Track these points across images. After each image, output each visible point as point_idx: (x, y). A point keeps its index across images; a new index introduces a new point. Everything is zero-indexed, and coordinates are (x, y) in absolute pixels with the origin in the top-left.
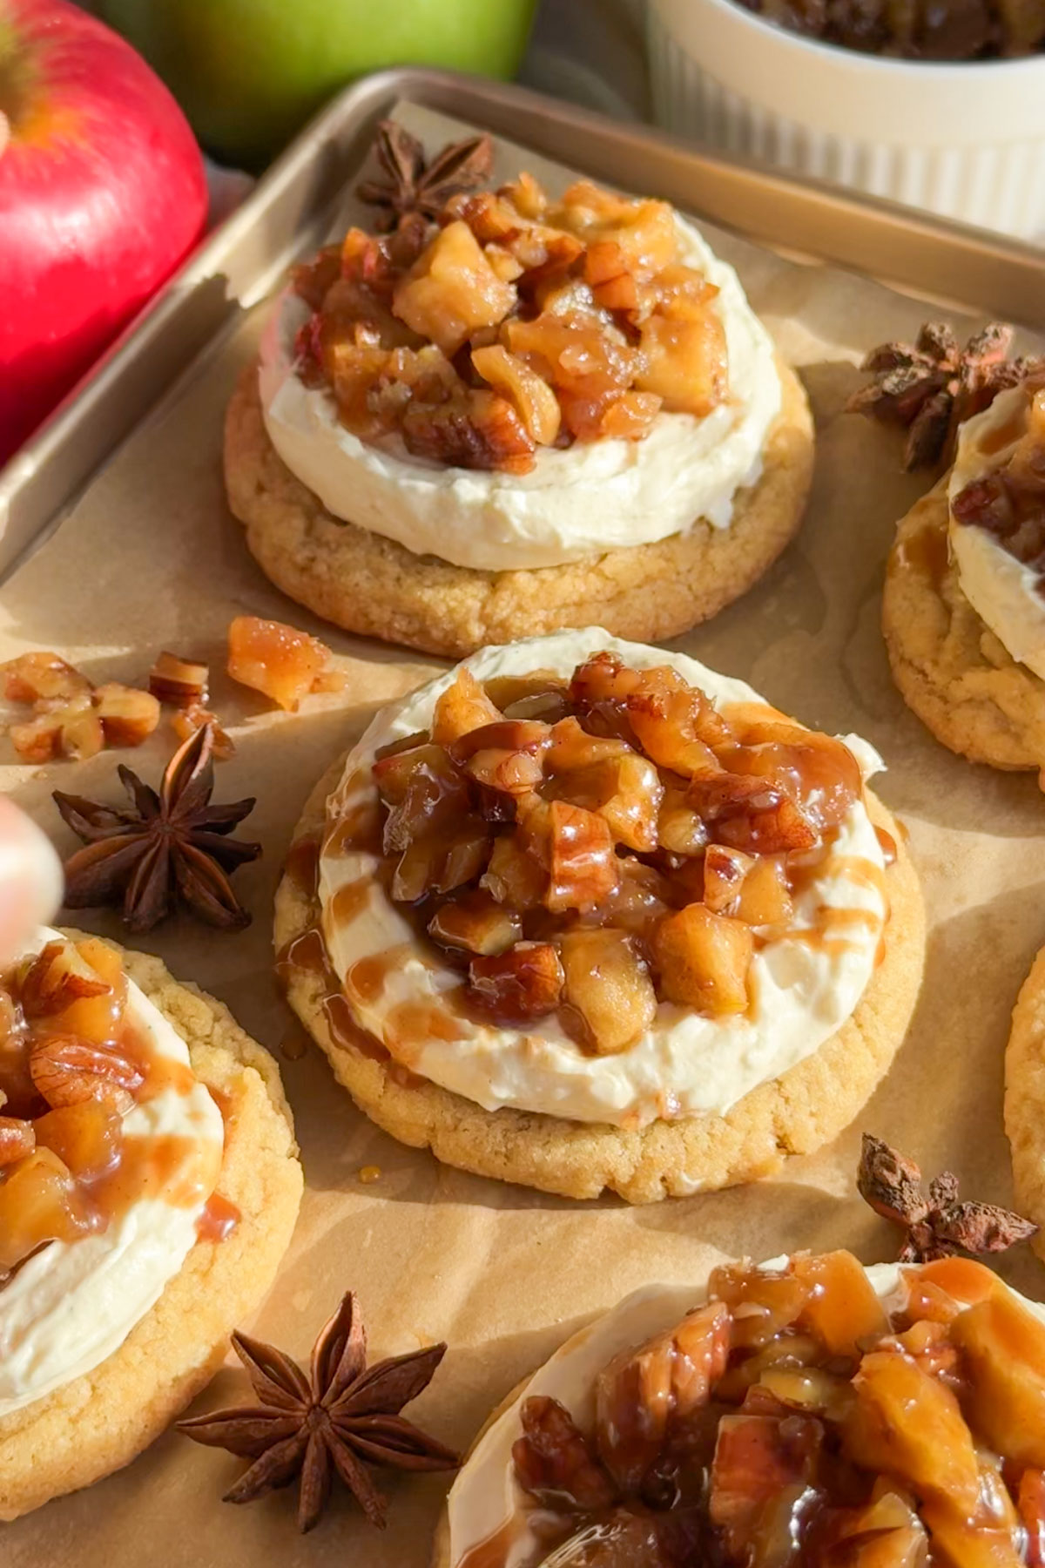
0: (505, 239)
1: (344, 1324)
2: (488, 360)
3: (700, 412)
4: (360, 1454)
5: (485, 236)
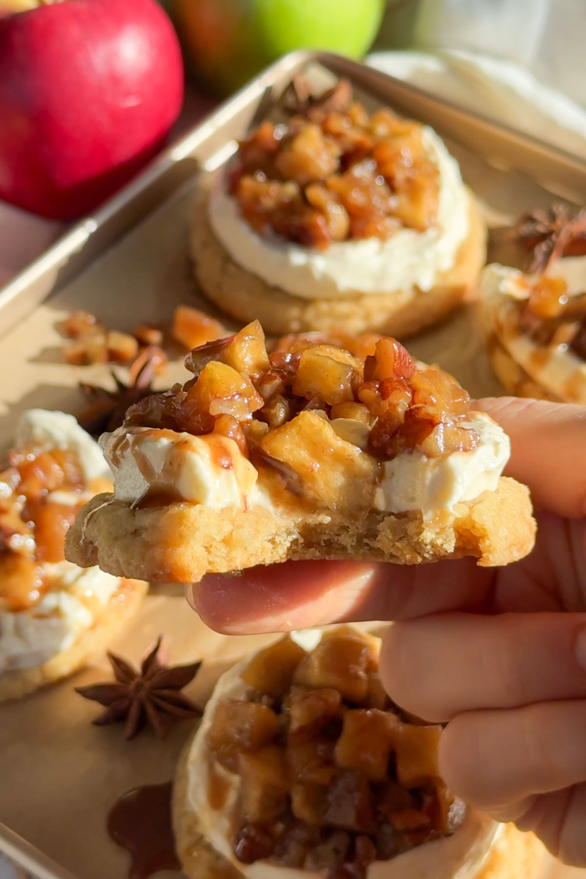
0: (338, 136)
1: (156, 651)
2: (316, 194)
3: (420, 229)
4: (158, 708)
5: (326, 132)
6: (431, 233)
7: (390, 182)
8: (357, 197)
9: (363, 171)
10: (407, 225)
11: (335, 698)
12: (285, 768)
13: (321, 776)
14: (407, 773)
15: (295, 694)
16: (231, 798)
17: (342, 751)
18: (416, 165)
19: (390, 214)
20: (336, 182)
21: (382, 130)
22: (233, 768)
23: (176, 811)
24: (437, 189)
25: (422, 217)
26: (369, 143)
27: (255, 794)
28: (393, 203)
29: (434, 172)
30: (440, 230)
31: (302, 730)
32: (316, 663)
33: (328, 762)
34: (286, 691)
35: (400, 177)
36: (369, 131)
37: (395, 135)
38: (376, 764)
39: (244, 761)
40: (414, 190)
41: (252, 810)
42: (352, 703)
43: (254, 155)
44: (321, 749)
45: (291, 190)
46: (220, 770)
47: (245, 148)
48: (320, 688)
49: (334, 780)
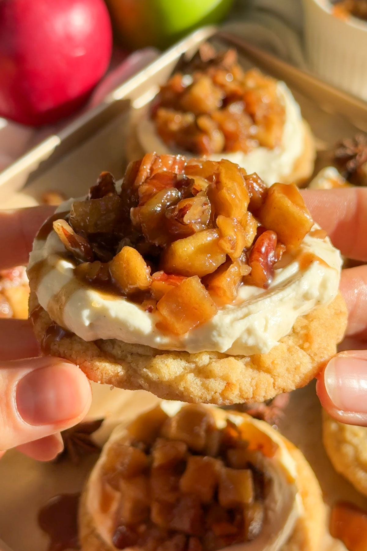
0: (222, 86)
2: (204, 122)
3: (270, 148)
5: (216, 83)
6: (277, 151)
7: (252, 116)
8: (230, 127)
9: (235, 109)
10: (262, 144)
11: (183, 448)
12: (148, 491)
13: (170, 497)
14: (225, 498)
15: (159, 444)
16: (114, 507)
17: (185, 482)
18: (270, 107)
19: (251, 137)
20: (218, 115)
21: (251, 83)
22: (117, 488)
23: (81, 511)
24: (282, 123)
25: (272, 139)
26: (240, 91)
27: (128, 506)
28: (253, 130)
29: (282, 112)
30: (283, 150)
31: (161, 467)
32: (174, 424)
33: (175, 488)
34: (154, 440)
35: (259, 113)
36: (242, 84)
37: (259, 87)
38: (206, 492)
39: (123, 484)
40: (267, 123)
41: (126, 515)
42: (194, 451)
43: (169, 95)
44: (172, 479)
45: (189, 118)
46: (109, 488)
47: (164, 90)
48: (175, 440)
49: (178, 500)
